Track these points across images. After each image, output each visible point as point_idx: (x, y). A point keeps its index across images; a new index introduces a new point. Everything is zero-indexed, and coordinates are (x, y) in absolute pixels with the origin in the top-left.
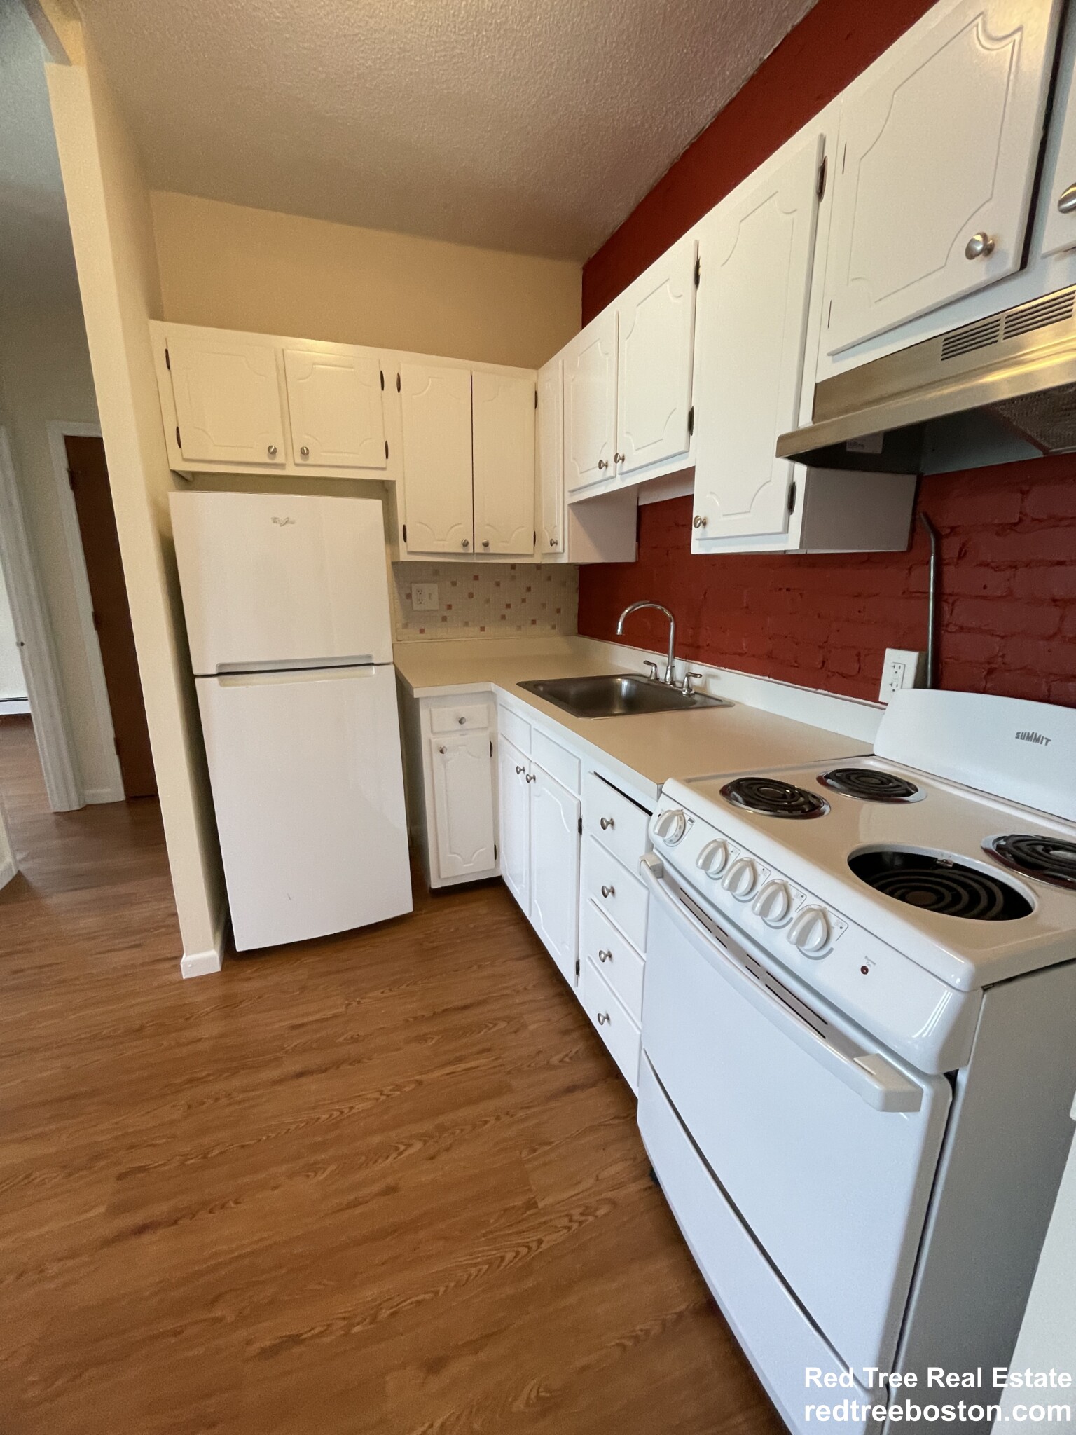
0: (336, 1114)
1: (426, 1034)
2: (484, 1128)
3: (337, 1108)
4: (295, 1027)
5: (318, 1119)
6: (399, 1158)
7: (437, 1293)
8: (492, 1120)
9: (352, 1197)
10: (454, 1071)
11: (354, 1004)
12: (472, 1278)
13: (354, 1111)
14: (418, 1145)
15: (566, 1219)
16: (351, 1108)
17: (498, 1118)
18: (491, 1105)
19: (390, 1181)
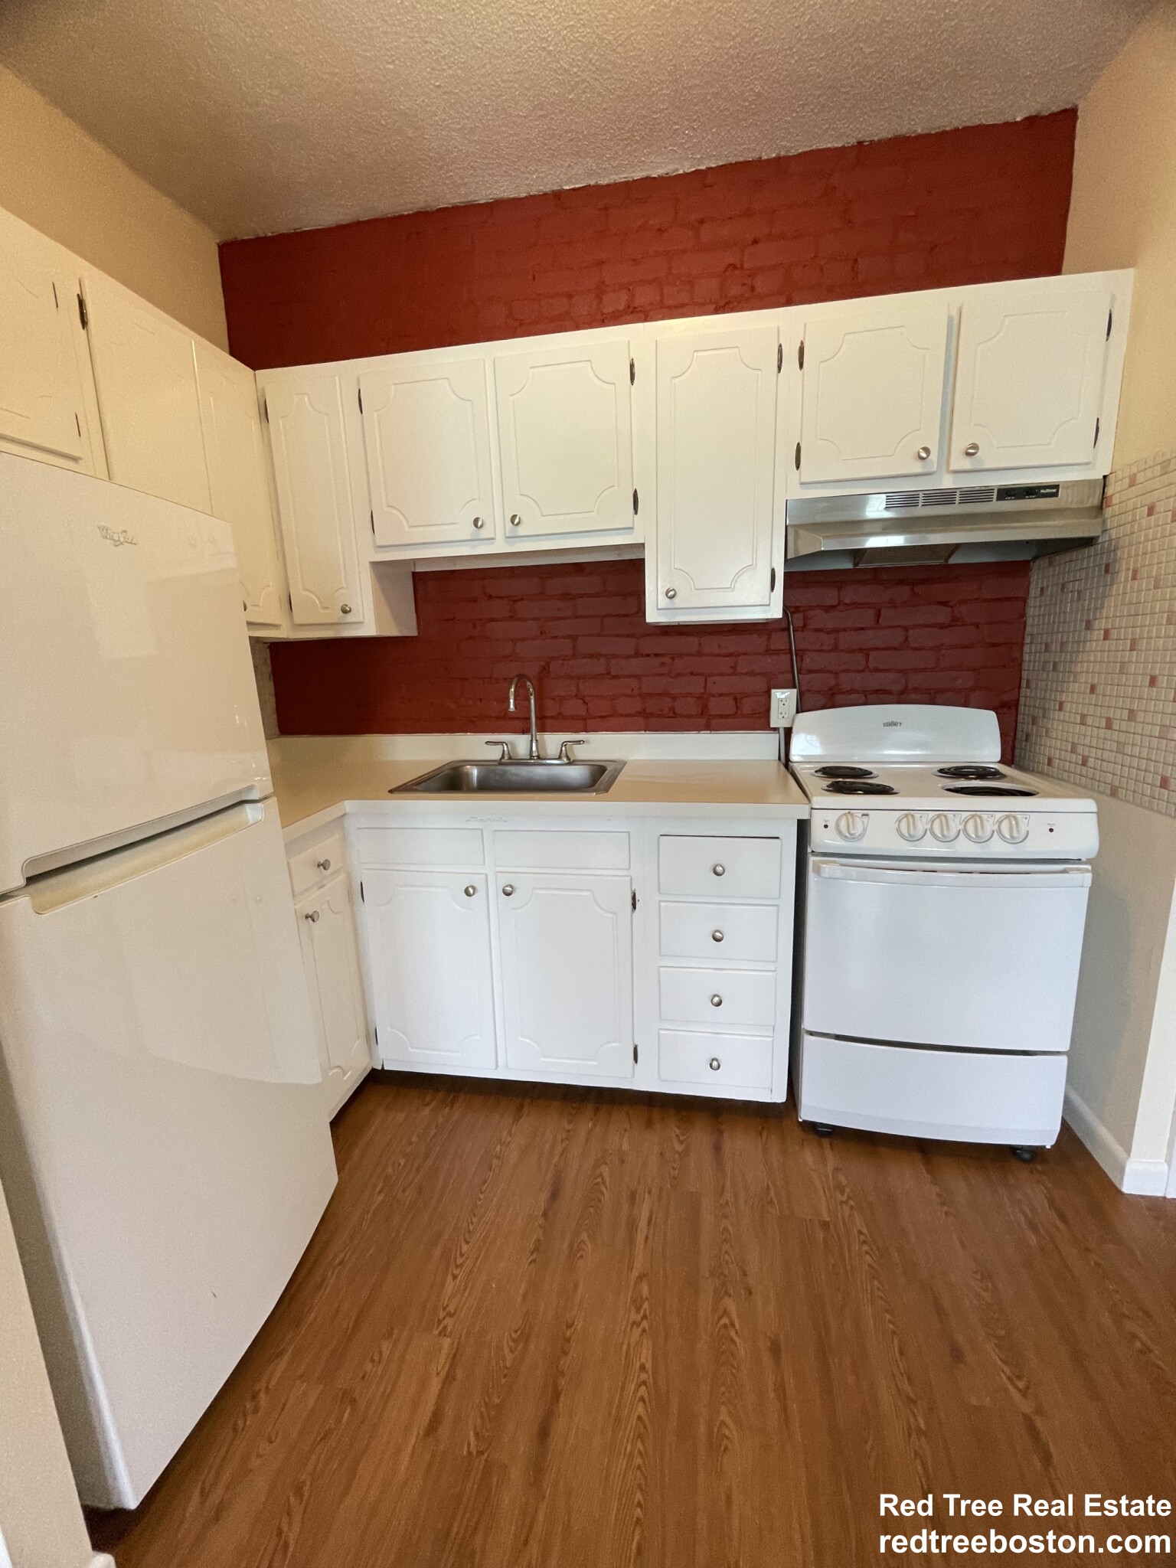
0: (643, 1391)
1: (571, 1245)
2: (731, 1232)
3: (633, 1386)
4: (431, 1429)
5: (639, 1418)
6: (737, 1327)
7: (894, 1332)
8: (724, 1223)
9: (772, 1395)
10: (644, 1236)
11: (449, 1322)
12: (884, 1297)
13: (649, 1366)
14: (730, 1304)
15: (844, 1207)
16: (643, 1368)
17: (725, 1216)
18: (707, 1218)
19: (763, 1345)
